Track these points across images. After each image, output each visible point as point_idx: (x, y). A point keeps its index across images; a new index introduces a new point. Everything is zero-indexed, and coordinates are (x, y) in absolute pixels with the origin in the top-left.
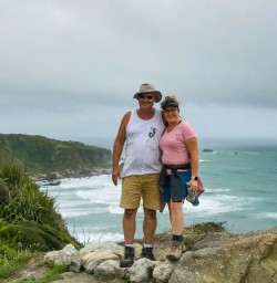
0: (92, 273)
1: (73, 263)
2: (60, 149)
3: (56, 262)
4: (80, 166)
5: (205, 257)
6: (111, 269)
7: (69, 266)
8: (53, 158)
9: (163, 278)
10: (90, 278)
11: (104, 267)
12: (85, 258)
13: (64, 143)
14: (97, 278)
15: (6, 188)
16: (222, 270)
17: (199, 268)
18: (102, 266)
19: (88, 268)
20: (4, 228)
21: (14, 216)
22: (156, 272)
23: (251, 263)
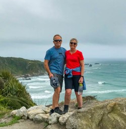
0: (32, 120)
1: (24, 116)
2: (30, 63)
3: (16, 115)
4: (39, 71)
5: (83, 112)
6: (41, 118)
7: (22, 117)
8: (27, 68)
9: (63, 122)
10: (32, 122)
11: (38, 117)
12: (29, 113)
13: (32, 61)
14: (34, 122)
15: (3, 81)
16: (90, 118)
17: (80, 117)
18: (37, 117)
19: (31, 117)
20: (2, 99)
21: (7, 94)
22: (60, 119)
23: (103, 115)
